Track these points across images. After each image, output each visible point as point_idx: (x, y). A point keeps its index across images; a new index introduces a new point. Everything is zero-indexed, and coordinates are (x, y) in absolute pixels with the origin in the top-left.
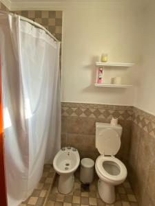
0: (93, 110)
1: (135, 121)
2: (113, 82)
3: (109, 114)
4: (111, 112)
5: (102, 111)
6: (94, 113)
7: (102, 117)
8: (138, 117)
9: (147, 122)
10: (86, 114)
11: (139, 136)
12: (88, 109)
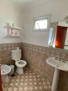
0: (9, 46)
1: (24, 47)
2: (16, 34)
3: (15, 46)
4: (16, 45)
5: (13, 46)
6: (10, 47)
7: (13, 48)
8: (25, 45)
9: (29, 46)
10: (6, 48)
11: (26, 51)
12: (7, 46)
